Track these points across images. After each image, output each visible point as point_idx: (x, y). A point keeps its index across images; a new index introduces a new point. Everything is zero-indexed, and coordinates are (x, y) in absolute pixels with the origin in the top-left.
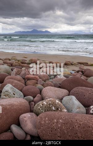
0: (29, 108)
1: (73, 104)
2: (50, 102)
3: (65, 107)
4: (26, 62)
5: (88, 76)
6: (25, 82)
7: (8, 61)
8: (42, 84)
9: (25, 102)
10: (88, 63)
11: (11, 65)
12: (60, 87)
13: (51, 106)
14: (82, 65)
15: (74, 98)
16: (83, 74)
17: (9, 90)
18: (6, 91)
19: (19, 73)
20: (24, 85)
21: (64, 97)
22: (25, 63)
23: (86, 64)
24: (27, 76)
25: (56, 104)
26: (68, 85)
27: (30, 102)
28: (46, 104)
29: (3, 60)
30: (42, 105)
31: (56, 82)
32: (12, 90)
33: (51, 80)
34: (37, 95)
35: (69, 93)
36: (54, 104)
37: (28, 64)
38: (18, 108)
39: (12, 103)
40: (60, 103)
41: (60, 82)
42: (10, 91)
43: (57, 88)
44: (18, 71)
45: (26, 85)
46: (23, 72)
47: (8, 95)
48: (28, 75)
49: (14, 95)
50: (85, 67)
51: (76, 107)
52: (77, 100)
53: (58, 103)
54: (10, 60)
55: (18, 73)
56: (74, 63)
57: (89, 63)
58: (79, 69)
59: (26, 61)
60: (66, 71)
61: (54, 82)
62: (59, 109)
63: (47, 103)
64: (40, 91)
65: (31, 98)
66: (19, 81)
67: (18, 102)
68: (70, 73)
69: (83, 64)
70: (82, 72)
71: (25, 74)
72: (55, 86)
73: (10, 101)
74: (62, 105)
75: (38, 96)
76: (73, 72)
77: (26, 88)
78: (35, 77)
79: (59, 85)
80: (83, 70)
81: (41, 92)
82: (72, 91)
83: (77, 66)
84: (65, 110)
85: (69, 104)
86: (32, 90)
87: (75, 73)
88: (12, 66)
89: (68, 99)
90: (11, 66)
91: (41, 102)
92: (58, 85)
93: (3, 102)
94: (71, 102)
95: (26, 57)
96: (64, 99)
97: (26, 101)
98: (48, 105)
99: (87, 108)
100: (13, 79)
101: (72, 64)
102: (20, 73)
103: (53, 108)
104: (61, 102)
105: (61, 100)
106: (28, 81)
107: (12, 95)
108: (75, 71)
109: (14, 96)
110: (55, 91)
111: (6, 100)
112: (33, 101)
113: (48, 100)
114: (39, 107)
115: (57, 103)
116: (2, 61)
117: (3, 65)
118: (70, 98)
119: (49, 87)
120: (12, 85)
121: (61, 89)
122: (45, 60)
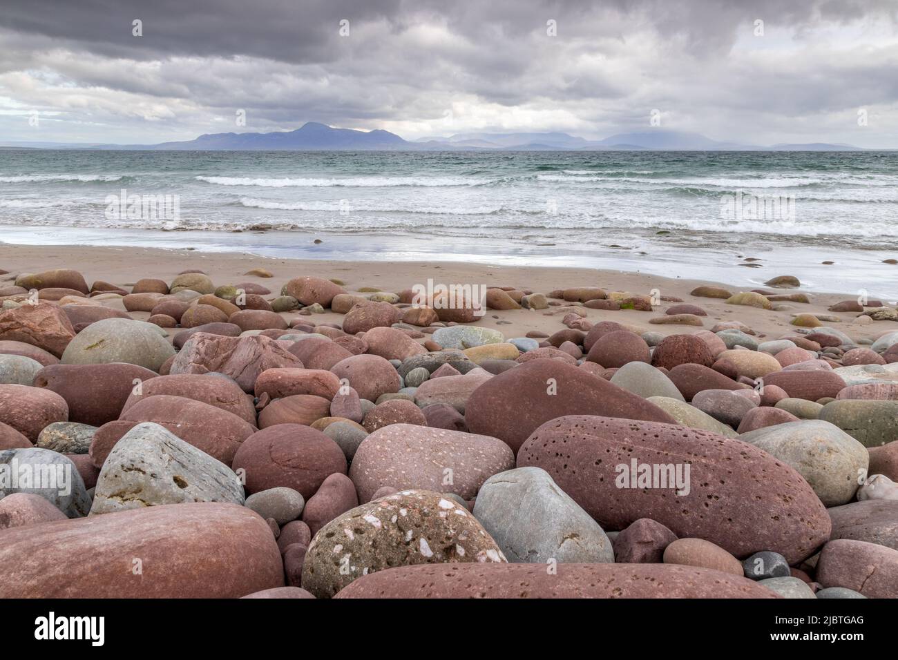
0: (274, 563)
1: (540, 514)
2: (403, 512)
3: (496, 537)
4: (265, 298)
5: (611, 362)
6: (258, 410)
7: (156, 297)
8: (358, 413)
9: (246, 526)
10: (607, 293)
11: (177, 319)
12: (459, 426)
13: (410, 534)
14: (578, 308)
15: (540, 477)
16: (585, 352)
17: (150, 459)
18: (128, 464)
19: (220, 359)
20: (247, 426)
21: (483, 478)
22: (261, 306)
23: (599, 301)
24: (270, 371)
25: (437, 523)
26: (509, 408)
27: (281, 523)
28: (378, 524)
29: (124, 294)
30: (357, 531)
31: (441, 400)
32: (166, 457)
33: (411, 391)
34: (328, 480)
35: (515, 452)
36: (426, 522)
37: (276, 309)
38: (202, 561)
39: (156, 535)
40: (461, 512)
41: (462, 400)
42: (153, 462)
43: (443, 432)
44: (214, 350)
45: (259, 425)
46: (243, 354)
47: (138, 491)
48: (276, 366)
49: (181, 484)
50: (595, 318)
51: (555, 530)
52: (560, 491)
53: (452, 517)
54: (167, 291)
55: (211, 362)
56: (535, 298)
57: (614, 294)
58: (564, 328)
59: (267, 292)
60: (495, 341)
61: (428, 401)
62: (461, 551)
63: (384, 517)
64: (348, 457)
65: (292, 497)
66: (219, 401)
67: (204, 524)
68: (514, 351)
69: (580, 300)
70: (579, 341)
71: (257, 364)
72: (435, 420)
73: (147, 525)
74: (473, 522)
75: (334, 484)
76: (532, 345)
77: (256, 440)
78: (316, 378)
79: (458, 415)
80: (586, 333)
81: (349, 459)
82: (528, 443)
83: (552, 309)
84: (496, 555)
85: (515, 519)
86: (297, 451)
87: (541, 346)
88: (179, 321)
89: (509, 485)
90: (173, 326)
91: (346, 518)
92: (449, 415)
93: (100, 533)
94: (525, 504)
95: (263, 271)
96: (486, 489)
97: (254, 517)
98: (393, 532)
99: (616, 534)
100: (179, 394)
101: (523, 304)
102: (227, 358)
103: (425, 549)
104: (471, 510)
105: (468, 496)
106: (275, 403)
107: (164, 486)
108: (542, 340)
109: (181, 491)
110: (436, 448)
111: (122, 521)
112: (300, 517)
113: (390, 503)
114: (338, 548)
115: (442, 515)
116: (120, 299)
117: (119, 315)
118: (521, 481)
119: (396, 428)
120: (174, 430)
121: (464, 435)
122: (375, 286)
